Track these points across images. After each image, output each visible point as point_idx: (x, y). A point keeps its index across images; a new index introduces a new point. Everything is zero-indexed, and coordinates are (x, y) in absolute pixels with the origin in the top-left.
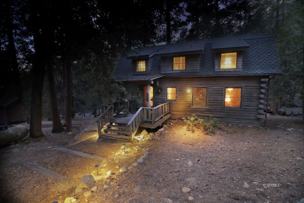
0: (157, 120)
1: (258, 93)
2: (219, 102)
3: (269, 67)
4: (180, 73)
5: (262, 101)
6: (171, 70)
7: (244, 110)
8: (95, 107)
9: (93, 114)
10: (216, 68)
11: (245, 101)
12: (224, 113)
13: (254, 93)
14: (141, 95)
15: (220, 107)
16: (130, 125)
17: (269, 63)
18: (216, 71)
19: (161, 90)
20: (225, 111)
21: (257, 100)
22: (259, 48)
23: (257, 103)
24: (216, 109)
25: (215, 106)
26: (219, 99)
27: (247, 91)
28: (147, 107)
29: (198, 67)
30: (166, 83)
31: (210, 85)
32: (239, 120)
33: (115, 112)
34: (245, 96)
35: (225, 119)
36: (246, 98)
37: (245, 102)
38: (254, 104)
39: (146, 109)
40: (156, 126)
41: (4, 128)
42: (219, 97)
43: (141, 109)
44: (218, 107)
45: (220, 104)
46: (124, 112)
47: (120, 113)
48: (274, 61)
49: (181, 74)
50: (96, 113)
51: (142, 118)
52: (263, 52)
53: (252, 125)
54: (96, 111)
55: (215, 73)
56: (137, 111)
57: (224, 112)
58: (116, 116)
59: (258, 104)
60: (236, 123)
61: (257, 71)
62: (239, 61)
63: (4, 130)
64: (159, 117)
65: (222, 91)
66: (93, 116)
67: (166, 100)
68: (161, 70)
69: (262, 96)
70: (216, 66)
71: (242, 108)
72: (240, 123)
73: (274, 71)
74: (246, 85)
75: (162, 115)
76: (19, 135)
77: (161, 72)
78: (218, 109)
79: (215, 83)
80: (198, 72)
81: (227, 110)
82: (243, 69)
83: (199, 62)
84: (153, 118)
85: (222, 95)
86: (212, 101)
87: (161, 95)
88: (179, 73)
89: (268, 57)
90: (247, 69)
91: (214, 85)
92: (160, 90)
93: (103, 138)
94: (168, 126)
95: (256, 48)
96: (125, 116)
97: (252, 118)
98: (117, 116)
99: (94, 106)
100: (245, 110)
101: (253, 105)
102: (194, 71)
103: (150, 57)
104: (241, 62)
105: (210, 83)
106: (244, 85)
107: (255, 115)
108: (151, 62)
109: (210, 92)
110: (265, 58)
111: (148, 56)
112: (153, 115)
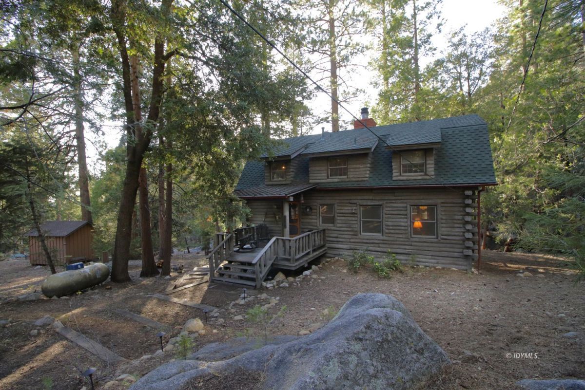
0: (298, 256)
1: (462, 214)
2: (403, 228)
3: (477, 172)
4: (339, 182)
5: (469, 227)
6: (326, 177)
7: (442, 241)
8: (208, 237)
9: (203, 249)
10: (394, 175)
11: (443, 227)
12: (412, 247)
13: (456, 213)
14: (279, 218)
15: (404, 236)
16: (256, 264)
17: (477, 166)
18: (394, 178)
19: (311, 209)
20: (413, 244)
21: (461, 226)
22: (463, 141)
23: (462, 230)
24: (398, 239)
25: (397, 236)
26: (403, 224)
27: (444, 211)
28: (283, 236)
29: (366, 174)
30: (319, 198)
31: (385, 201)
32: (436, 258)
33: (237, 244)
34: (442, 219)
35: (412, 256)
36: (444, 221)
37: (443, 229)
38: (458, 232)
39: (282, 239)
40: (296, 266)
41: (79, 267)
42: (402, 220)
43: (274, 239)
44: (401, 236)
45: (404, 232)
46: (251, 244)
47: (245, 247)
48: (486, 163)
49: (342, 183)
50: (209, 248)
51: (276, 253)
52: (469, 148)
53: (457, 266)
54: (209, 244)
55: (392, 182)
56: (268, 242)
57: (411, 245)
58: (238, 251)
59: (464, 233)
60: (432, 263)
61: (458, 179)
62: (429, 164)
63: (79, 269)
64: (303, 252)
65: (406, 210)
66: (203, 253)
67: (318, 225)
68: (310, 178)
69: (468, 219)
70: (393, 171)
71: (439, 239)
72: (437, 263)
73: (484, 178)
74: (443, 201)
75: (309, 248)
76: (98, 277)
77: (311, 181)
78: (401, 239)
79: (394, 198)
80: (367, 181)
81: (416, 242)
82: (435, 175)
83: (369, 165)
84: (292, 253)
85: (406, 216)
86: (391, 228)
87: (310, 217)
88: (337, 182)
89: (476, 156)
90: (442, 176)
91: (394, 201)
92: (308, 210)
93: (217, 283)
94: (319, 267)
95: (459, 142)
96: (252, 250)
97: (456, 254)
98: (241, 250)
99: (206, 236)
100: (445, 241)
101: (457, 234)
102: (360, 179)
103: (292, 157)
104: (433, 166)
105: (386, 198)
106: (439, 201)
107: (461, 250)
108: (294, 164)
109: (388, 212)
110: (472, 159)
111: (290, 156)
112: (293, 249)
